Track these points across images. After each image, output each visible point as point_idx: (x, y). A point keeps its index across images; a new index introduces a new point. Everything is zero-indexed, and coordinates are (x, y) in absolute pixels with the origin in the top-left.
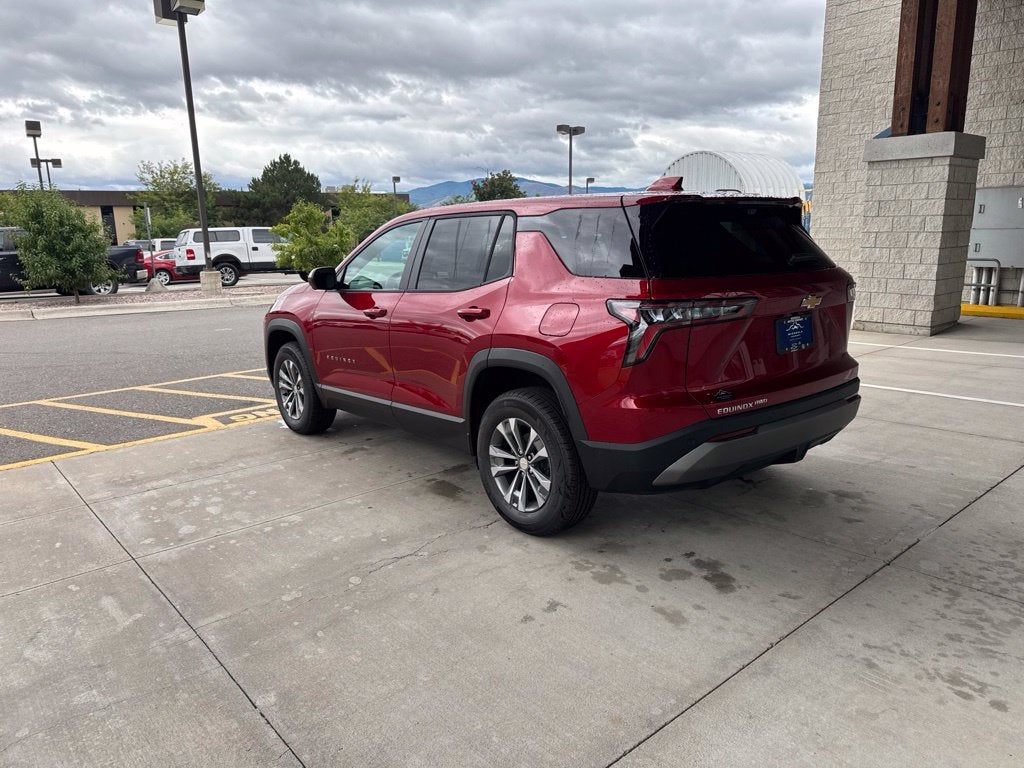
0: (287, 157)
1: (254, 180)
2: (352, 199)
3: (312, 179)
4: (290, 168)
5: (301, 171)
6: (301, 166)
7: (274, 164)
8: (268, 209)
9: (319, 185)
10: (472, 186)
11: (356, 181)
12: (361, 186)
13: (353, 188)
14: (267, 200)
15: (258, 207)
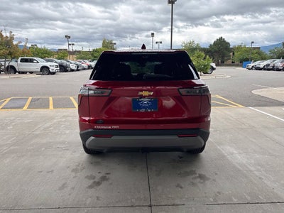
0: (221, 38)
1: (211, 45)
2: (239, 49)
3: (228, 43)
4: (222, 41)
5: (224, 41)
7: (217, 40)
9: (230, 45)
13: (241, 46)
14: (213, 50)
15: (210, 52)
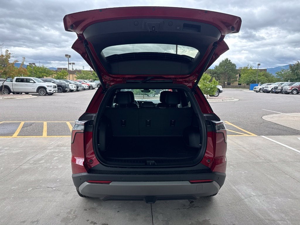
0: (227, 59)
1: (216, 66)
2: (246, 71)
3: (234, 65)
4: (228, 62)
5: (230, 63)
6: (231, 61)
7: (223, 61)
8: (218, 75)
9: (236, 67)
10: (289, 66)
11: (248, 65)
12: (249, 67)
13: (247, 67)
14: (219, 71)
15: (216, 74)
